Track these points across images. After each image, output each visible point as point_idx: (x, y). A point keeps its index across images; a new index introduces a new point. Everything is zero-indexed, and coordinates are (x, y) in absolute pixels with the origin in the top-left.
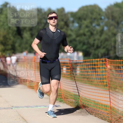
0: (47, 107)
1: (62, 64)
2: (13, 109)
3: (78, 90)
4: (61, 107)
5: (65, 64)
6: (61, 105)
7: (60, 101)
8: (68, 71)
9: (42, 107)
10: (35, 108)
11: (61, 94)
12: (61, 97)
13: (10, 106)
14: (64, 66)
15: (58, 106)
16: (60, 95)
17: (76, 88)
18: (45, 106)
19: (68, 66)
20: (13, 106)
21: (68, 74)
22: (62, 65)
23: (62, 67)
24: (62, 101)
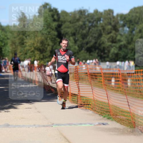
0: (93, 125)
1: (111, 75)
2: (54, 126)
3: (129, 105)
4: (109, 125)
5: (114, 75)
6: (109, 123)
7: (108, 119)
8: (117, 83)
9: (87, 125)
10: (79, 126)
11: (109, 110)
12: (109, 113)
13: (50, 124)
14: (112, 77)
15: (106, 123)
16: (108, 112)
17: (127, 103)
18: (91, 124)
19: (117, 77)
20: (53, 124)
21: (117, 87)
22: (111, 77)
23: (111, 78)
24: (110, 118)
